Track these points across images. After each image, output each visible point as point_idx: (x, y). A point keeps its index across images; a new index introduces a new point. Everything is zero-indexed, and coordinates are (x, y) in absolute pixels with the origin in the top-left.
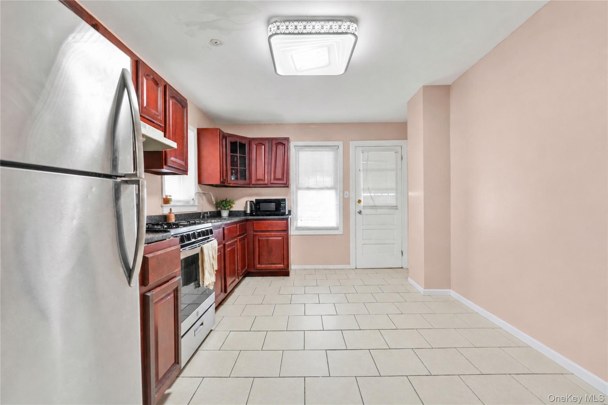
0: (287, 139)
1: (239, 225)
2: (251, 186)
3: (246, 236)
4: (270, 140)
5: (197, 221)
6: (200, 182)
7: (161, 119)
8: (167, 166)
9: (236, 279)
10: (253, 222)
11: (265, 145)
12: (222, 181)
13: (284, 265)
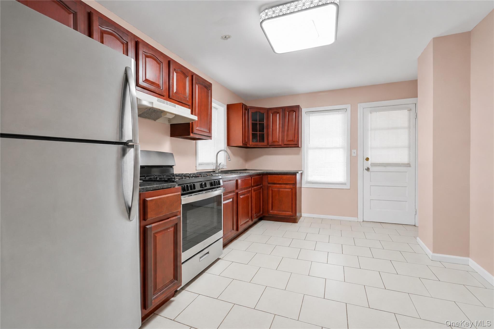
0: (298, 107)
1: (253, 178)
2: (268, 147)
3: (261, 187)
4: (284, 109)
5: (208, 174)
6: (229, 144)
7: (188, 100)
8: (193, 133)
9: (249, 220)
10: (268, 176)
11: (280, 113)
12: (244, 143)
13: (292, 213)
